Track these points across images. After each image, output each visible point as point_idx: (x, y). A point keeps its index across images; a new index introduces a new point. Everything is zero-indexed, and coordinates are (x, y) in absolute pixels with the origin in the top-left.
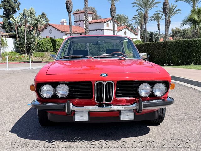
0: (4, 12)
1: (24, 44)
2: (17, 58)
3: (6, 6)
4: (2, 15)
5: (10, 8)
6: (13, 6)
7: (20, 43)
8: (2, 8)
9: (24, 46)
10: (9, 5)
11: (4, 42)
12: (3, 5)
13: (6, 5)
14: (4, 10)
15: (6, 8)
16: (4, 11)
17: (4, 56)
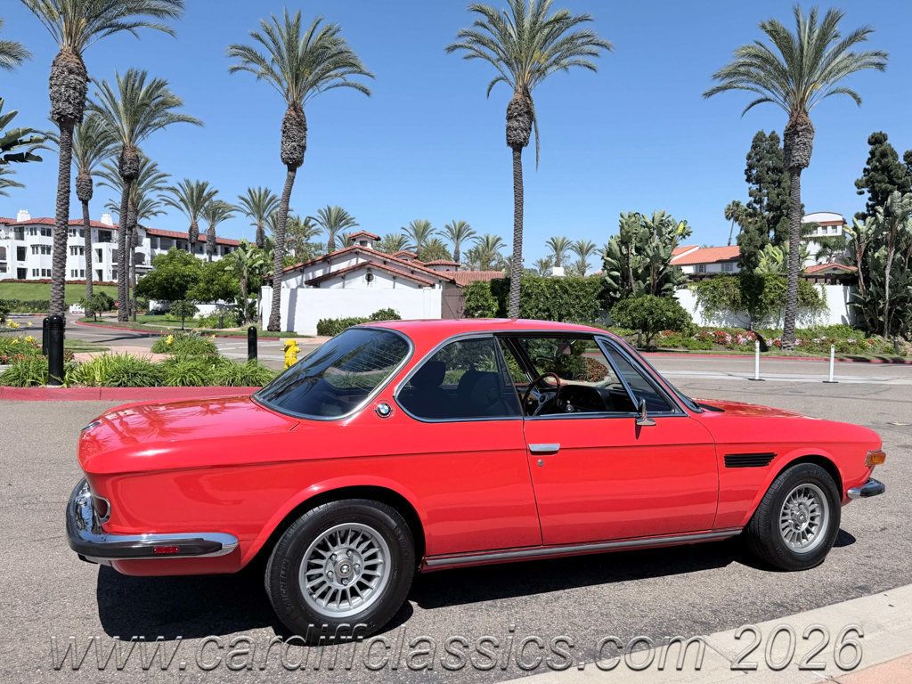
0: (870, 203)
1: (881, 302)
2: (853, 344)
3: (879, 182)
4: (864, 210)
5: (890, 187)
6: (900, 182)
7: (868, 300)
8: (865, 190)
9: (881, 307)
10: (887, 180)
11: (817, 297)
12: (867, 181)
13: (879, 178)
14: (870, 195)
15: (877, 189)
16: (870, 199)
17: (810, 336)
